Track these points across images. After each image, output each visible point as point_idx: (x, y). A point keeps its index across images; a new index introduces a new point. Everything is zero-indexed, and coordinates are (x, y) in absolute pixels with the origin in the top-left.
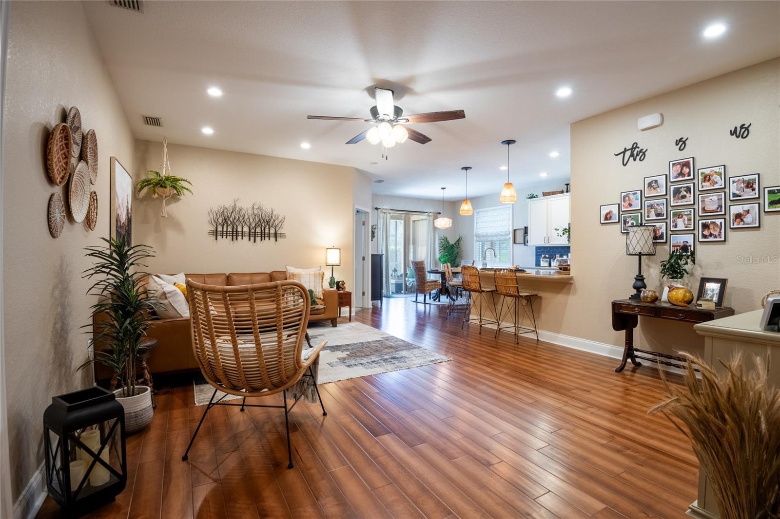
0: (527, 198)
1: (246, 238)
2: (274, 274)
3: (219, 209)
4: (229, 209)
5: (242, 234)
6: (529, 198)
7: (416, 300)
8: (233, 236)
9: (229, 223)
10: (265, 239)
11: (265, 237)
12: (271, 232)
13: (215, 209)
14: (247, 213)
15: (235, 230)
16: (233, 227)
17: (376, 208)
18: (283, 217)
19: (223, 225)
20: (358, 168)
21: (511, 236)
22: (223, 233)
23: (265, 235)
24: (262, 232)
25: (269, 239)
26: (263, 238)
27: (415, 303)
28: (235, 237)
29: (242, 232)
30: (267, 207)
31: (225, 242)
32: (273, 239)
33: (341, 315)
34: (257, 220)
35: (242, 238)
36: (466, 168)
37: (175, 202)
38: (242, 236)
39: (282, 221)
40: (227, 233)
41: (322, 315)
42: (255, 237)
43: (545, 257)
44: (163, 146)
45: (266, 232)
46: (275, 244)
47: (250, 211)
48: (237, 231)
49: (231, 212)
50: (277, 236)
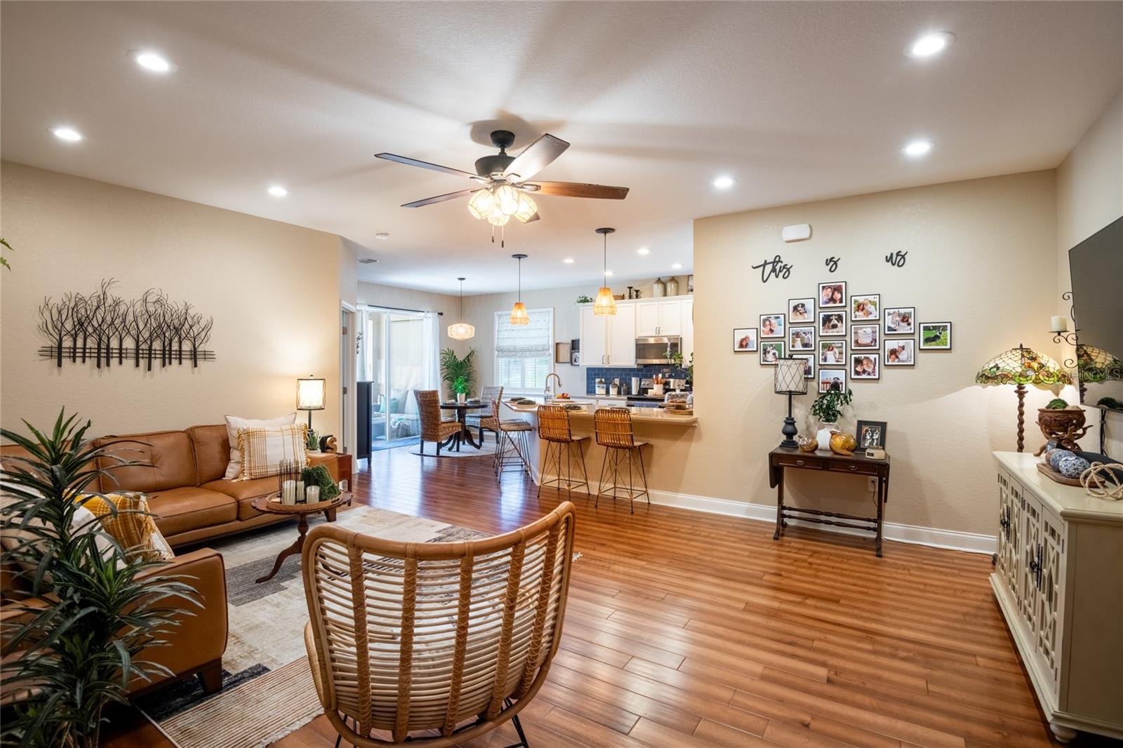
1: (129, 363)
2: (199, 433)
3: (66, 300)
4: (89, 302)
5: (121, 353)
6: (580, 302)
7: (422, 451)
8: (98, 358)
9: (90, 329)
10: (170, 363)
11: (170, 358)
12: (183, 349)
13: (56, 300)
14: (131, 309)
15: (103, 346)
16: (100, 339)
18: (209, 320)
19: (76, 334)
20: (348, 238)
21: (552, 351)
22: (75, 352)
23: (170, 354)
24: (164, 350)
25: (180, 363)
26: (167, 361)
27: (419, 457)
28: (103, 361)
29: (121, 349)
30: (175, 302)
31: (80, 372)
32: (187, 363)
34: (154, 325)
35: (121, 363)
36: (519, 256)
38: (121, 358)
39: (207, 328)
40: (84, 353)
42: (150, 359)
43: (601, 382)
45: (174, 348)
46: (193, 373)
47: (139, 308)
48: (108, 348)
49: (94, 308)
50: (198, 357)
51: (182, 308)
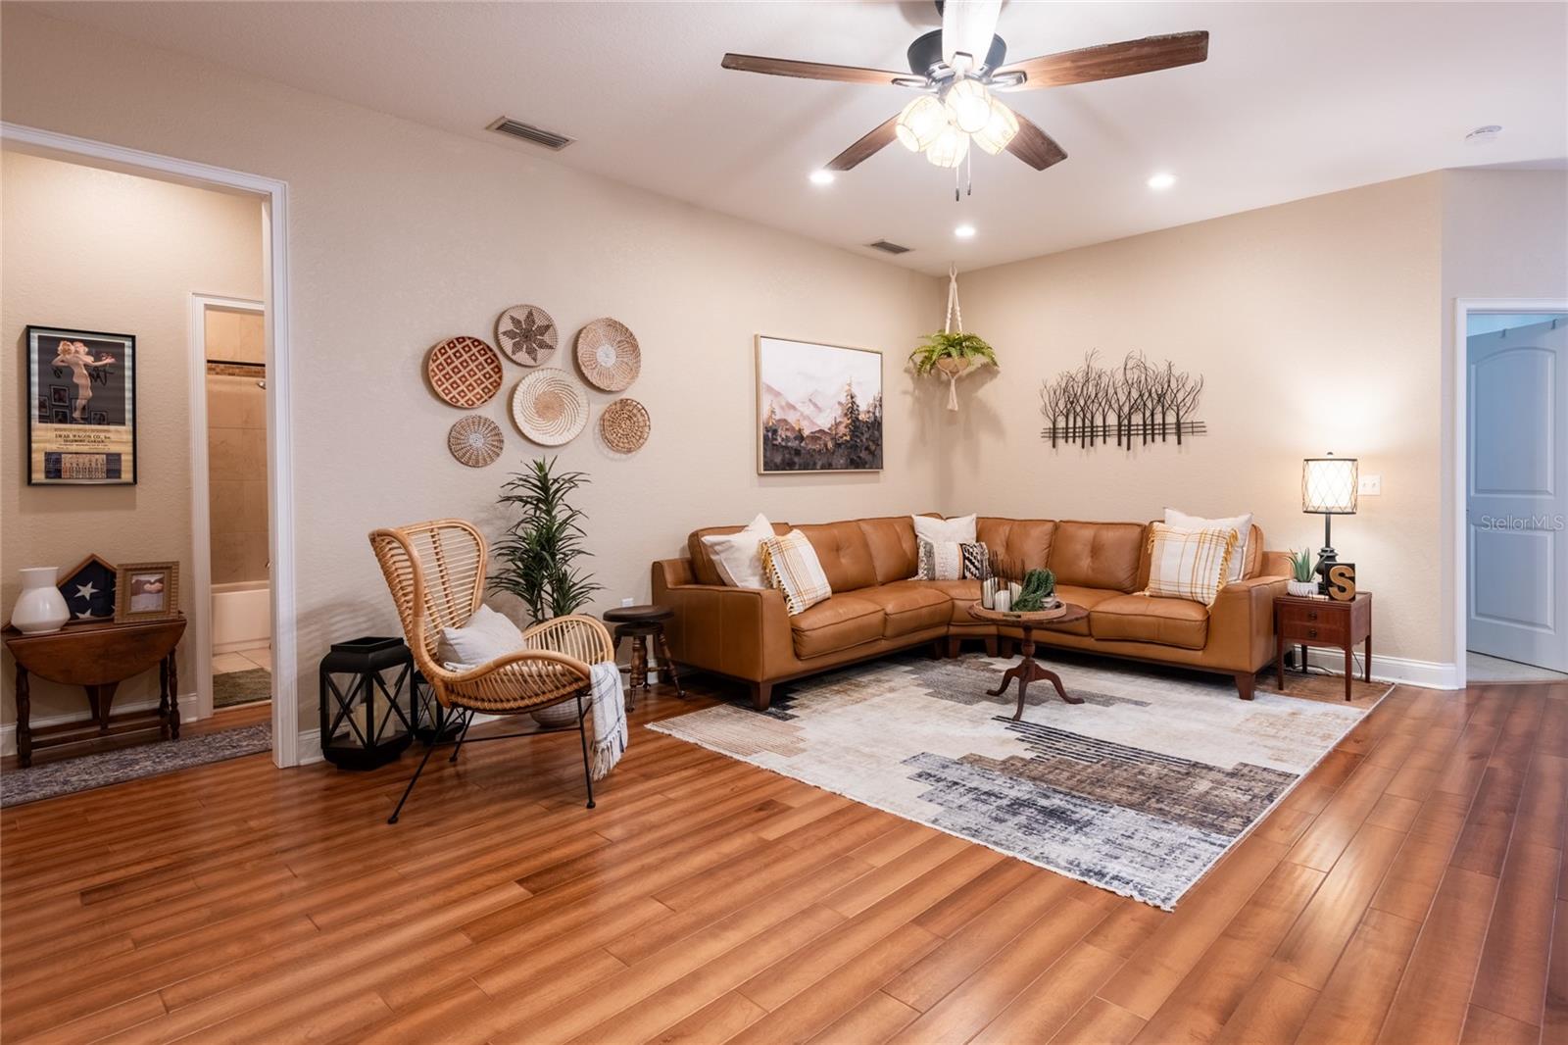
1: (1112, 441)
3: (1059, 379)
4: (1077, 379)
5: (1104, 431)
8: (1083, 437)
9: (1078, 409)
10: (1152, 440)
11: (1153, 434)
12: (1167, 422)
13: (1053, 382)
14: (1112, 380)
15: (1088, 423)
16: (1086, 417)
18: (1198, 380)
19: (1068, 414)
22: (1067, 433)
23: (1153, 429)
24: (1145, 425)
25: (1164, 440)
26: (1149, 437)
28: (1089, 440)
29: (1104, 426)
30: (1157, 364)
31: (1070, 449)
32: (1172, 439)
34: (1135, 394)
35: (1105, 442)
37: (991, 379)
38: (1104, 436)
39: (1195, 392)
40: (1074, 433)
42: (1129, 435)
44: (949, 279)
45: (1156, 422)
46: (1180, 452)
47: (1119, 377)
48: (1092, 427)
49: (1081, 385)
50: (1183, 430)
51: (1163, 368)
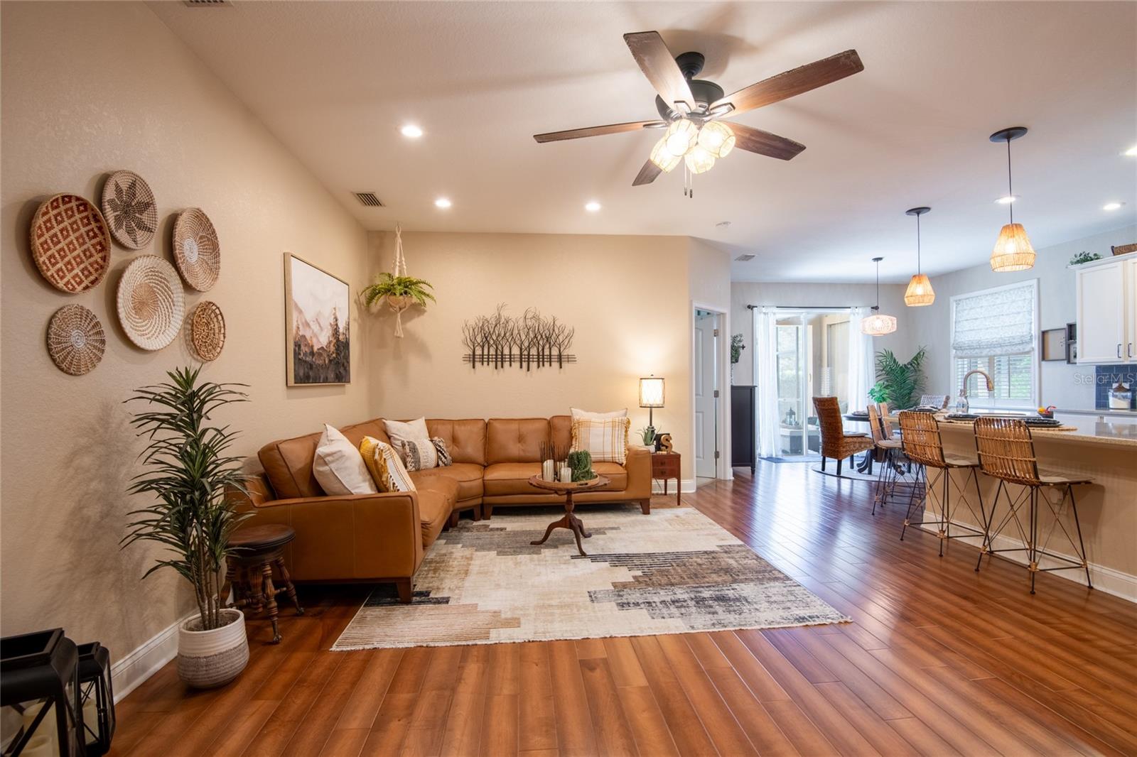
0: (1072, 263)
1: (516, 365)
2: (556, 421)
3: (477, 321)
4: (490, 322)
5: (510, 358)
6: (1078, 262)
7: (823, 469)
8: (496, 362)
9: (492, 342)
10: (543, 365)
11: (543, 362)
12: (552, 354)
13: (472, 323)
14: (516, 325)
15: (499, 353)
16: (497, 348)
17: (749, 307)
18: (571, 329)
19: (483, 345)
21: (1035, 344)
22: (483, 358)
23: (543, 358)
24: (538, 355)
25: (550, 365)
26: (541, 363)
27: (821, 475)
28: (499, 364)
29: (510, 355)
30: (546, 316)
31: (485, 370)
32: (555, 365)
33: (668, 492)
34: (532, 335)
35: (511, 365)
36: (918, 211)
37: (418, 316)
38: (510, 361)
39: (570, 336)
40: (488, 358)
41: (623, 493)
42: (529, 362)
43: (1120, 389)
44: (396, 235)
45: (545, 354)
46: (560, 373)
47: (521, 323)
48: (502, 355)
49: (493, 326)
50: (563, 360)
51: (550, 321)
